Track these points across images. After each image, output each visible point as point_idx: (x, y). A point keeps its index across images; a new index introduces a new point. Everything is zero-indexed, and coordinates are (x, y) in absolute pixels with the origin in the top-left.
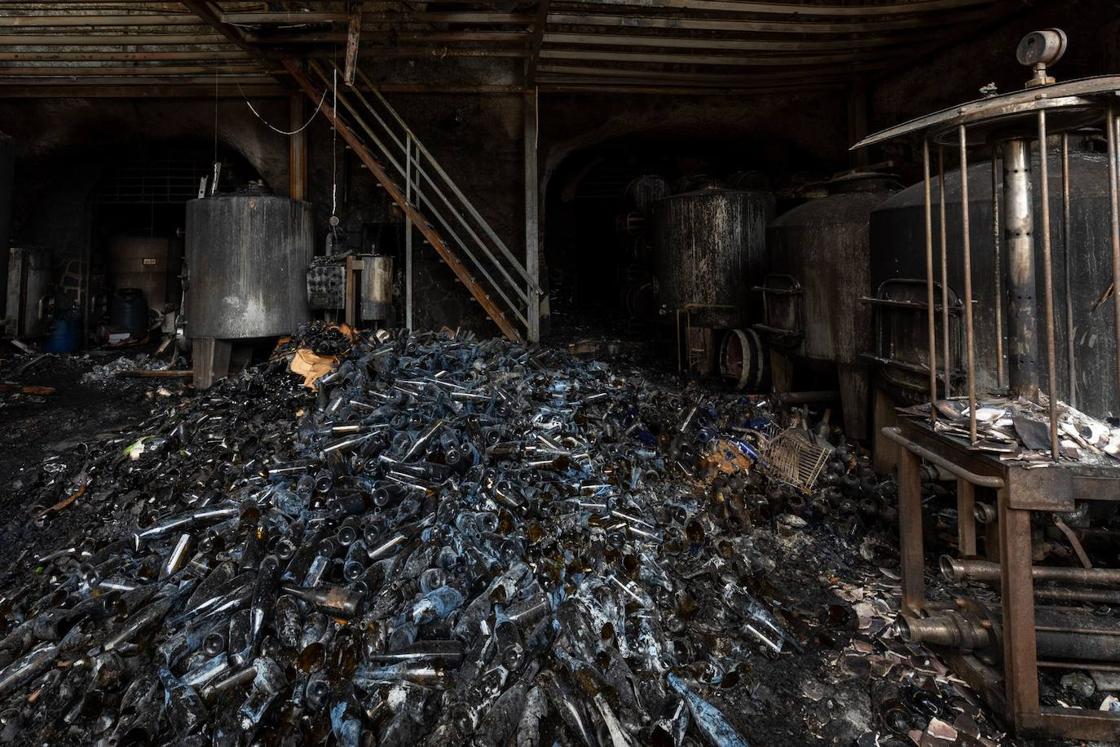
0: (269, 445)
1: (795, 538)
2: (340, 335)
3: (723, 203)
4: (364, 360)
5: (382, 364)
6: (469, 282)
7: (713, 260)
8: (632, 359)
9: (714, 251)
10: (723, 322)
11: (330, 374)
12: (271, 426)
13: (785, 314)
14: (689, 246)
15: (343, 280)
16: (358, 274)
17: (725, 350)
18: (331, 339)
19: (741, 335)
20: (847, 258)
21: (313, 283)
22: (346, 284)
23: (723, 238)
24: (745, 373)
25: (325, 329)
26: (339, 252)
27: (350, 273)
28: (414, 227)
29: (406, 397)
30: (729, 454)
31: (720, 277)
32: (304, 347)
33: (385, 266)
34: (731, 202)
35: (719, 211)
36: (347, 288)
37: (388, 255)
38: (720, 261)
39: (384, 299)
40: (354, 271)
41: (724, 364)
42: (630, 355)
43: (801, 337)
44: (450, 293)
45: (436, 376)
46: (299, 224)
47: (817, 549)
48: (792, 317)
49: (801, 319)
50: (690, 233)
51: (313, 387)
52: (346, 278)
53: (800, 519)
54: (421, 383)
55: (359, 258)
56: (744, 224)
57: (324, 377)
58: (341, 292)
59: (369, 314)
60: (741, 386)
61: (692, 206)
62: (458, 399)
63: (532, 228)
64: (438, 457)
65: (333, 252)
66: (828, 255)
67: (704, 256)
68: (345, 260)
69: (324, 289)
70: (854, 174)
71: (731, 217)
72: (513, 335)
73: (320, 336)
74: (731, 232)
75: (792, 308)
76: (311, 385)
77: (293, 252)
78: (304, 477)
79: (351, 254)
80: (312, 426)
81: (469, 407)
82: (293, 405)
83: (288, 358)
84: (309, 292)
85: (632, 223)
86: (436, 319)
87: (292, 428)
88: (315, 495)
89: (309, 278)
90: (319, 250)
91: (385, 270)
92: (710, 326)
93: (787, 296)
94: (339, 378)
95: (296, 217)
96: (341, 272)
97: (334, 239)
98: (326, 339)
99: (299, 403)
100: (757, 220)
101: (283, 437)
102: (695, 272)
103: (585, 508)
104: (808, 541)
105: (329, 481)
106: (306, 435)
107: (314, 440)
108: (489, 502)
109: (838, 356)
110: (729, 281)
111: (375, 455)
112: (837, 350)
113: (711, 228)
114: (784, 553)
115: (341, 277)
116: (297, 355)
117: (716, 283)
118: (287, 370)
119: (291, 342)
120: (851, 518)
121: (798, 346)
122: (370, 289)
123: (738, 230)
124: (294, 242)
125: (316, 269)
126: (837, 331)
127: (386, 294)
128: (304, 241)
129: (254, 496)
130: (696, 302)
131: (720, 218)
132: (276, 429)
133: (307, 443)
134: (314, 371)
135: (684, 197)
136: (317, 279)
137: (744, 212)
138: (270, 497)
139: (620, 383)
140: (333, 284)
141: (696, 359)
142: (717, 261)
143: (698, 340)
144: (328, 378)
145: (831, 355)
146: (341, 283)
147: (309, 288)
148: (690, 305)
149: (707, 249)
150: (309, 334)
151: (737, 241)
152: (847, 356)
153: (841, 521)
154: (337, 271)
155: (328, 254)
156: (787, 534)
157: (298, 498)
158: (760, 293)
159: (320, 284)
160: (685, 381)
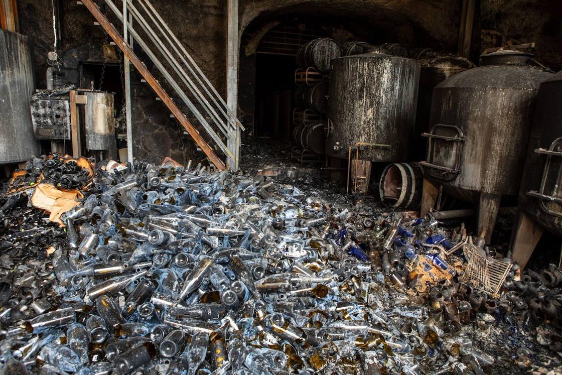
0: (24, 290)
1: (489, 330)
2: (79, 169)
3: (388, 64)
4: (108, 194)
5: (129, 199)
6: (183, 119)
7: (378, 110)
8: (307, 182)
9: (379, 103)
10: (379, 157)
11: (76, 209)
12: (22, 268)
13: (447, 155)
14: (361, 97)
15: (68, 113)
16: (81, 108)
17: (384, 178)
18: (70, 173)
19: (401, 169)
20: (502, 116)
21: (38, 116)
22: (70, 116)
23: (386, 93)
24: (402, 196)
25: (62, 163)
26: (61, 86)
27: (74, 108)
28: (131, 66)
29: (167, 235)
30: (427, 266)
31: (382, 123)
32: (43, 182)
33: (107, 101)
34: (395, 66)
35: (386, 71)
36: (72, 120)
37: (109, 92)
38: (382, 110)
39: (108, 131)
40: (77, 105)
41: (382, 188)
42: (305, 179)
43: (457, 172)
44: (161, 127)
45: (186, 210)
46: (16, 57)
47: (505, 337)
48: (453, 159)
49: (460, 159)
50: (363, 86)
51: (60, 222)
52: (70, 111)
53: (491, 316)
54: (175, 219)
55: (81, 93)
56: (401, 84)
57: (71, 211)
58: (66, 125)
59: (94, 144)
60: (397, 205)
61: (366, 66)
62: (215, 234)
63: (232, 74)
64: (212, 296)
65: (54, 86)
66: (488, 113)
67: (371, 106)
68: (68, 93)
69: (49, 121)
70: (501, 51)
71: (393, 78)
72: (218, 163)
73: (59, 170)
74: (392, 89)
75: (454, 152)
76: (57, 220)
77: (13, 84)
78: (74, 326)
79: (74, 89)
80: (69, 267)
81: (226, 241)
82: (42, 242)
83: (28, 192)
84: (34, 123)
85: (309, 76)
86: (149, 148)
87: (47, 269)
88: (91, 347)
89: (33, 110)
90: (39, 82)
91: (107, 104)
92: (369, 159)
93: (451, 143)
94: (86, 213)
95: (11, 49)
96: (65, 106)
97: (54, 74)
98: (65, 173)
99: (48, 240)
100: (410, 81)
101: (38, 279)
102: (363, 118)
103: (349, 331)
104: (498, 332)
105: (104, 331)
106: (63, 276)
107: (75, 282)
108: (270, 337)
109: (483, 188)
110: (387, 127)
111: (147, 297)
112: (482, 184)
113: (379, 85)
114: (484, 343)
115: (65, 111)
116: (37, 190)
117: (378, 128)
118: (29, 205)
119: (27, 176)
120: (524, 313)
121: (454, 179)
122: (94, 123)
123: (397, 88)
124: (13, 74)
125: (40, 102)
126: (486, 170)
127: (110, 128)
128: (23, 74)
129: (18, 353)
130: (362, 142)
131: (386, 77)
132: (29, 271)
133: (68, 286)
134: (58, 206)
135: (361, 58)
136: (41, 111)
137: (403, 74)
138: (38, 352)
139: (318, 205)
140: (58, 116)
141: (360, 183)
142: (380, 111)
143: (361, 170)
144: (75, 214)
145: (478, 188)
146: (66, 116)
147: (33, 119)
148: (358, 143)
149: (375, 102)
150: (46, 168)
151: (395, 96)
152: (489, 189)
153: (517, 315)
154: (61, 105)
155: (50, 87)
156: (484, 328)
157: (73, 354)
158: (427, 138)
159: (45, 116)
160: (354, 200)
